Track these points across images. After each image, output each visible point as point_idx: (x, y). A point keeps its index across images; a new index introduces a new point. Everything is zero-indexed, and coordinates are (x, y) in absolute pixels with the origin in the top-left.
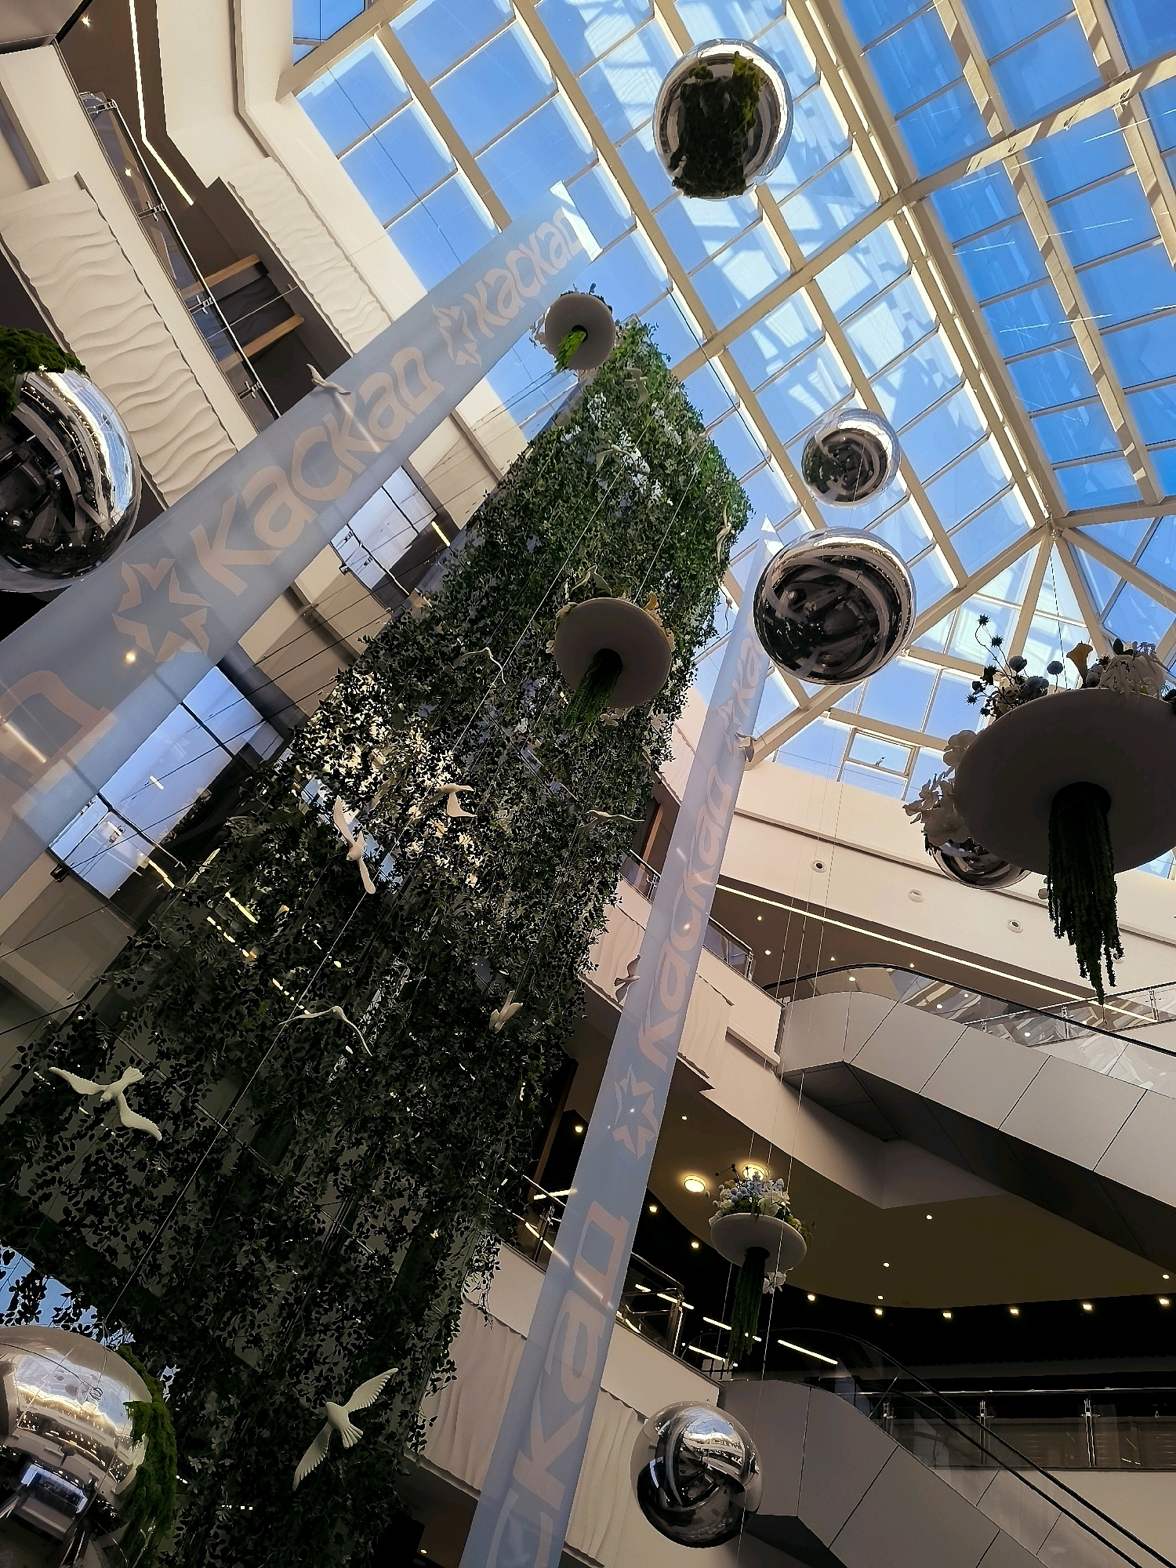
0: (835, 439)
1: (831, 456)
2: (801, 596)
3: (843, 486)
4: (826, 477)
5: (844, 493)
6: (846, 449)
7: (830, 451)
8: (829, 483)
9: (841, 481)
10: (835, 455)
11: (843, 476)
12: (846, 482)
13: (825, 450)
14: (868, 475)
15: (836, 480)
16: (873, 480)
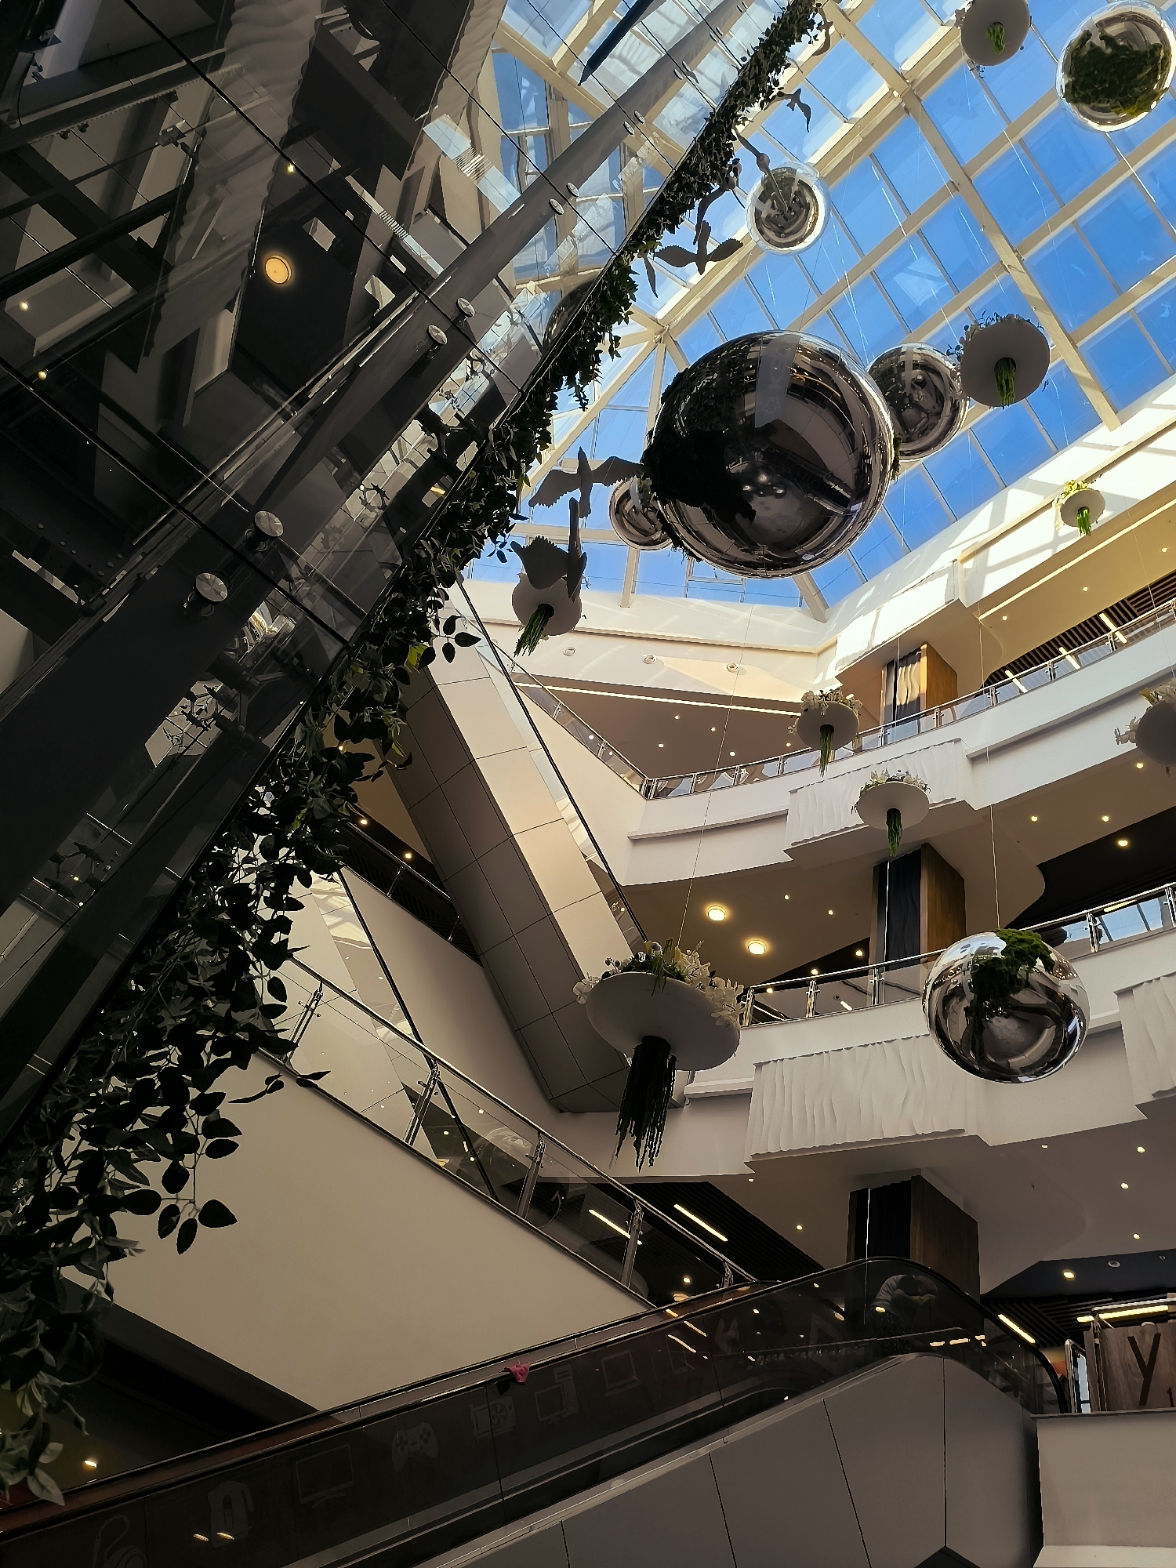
0: (806, 192)
1: (793, 196)
3: (768, 217)
4: (773, 197)
5: (764, 216)
6: (801, 206)
7: (795, 193)
8: (769, 202)
9: (773, 213)
10: (794, 199)
12: (775, 216)
13: (795, 188)
14: (781, 233)
15: (773, 206)
16: (778, 240)
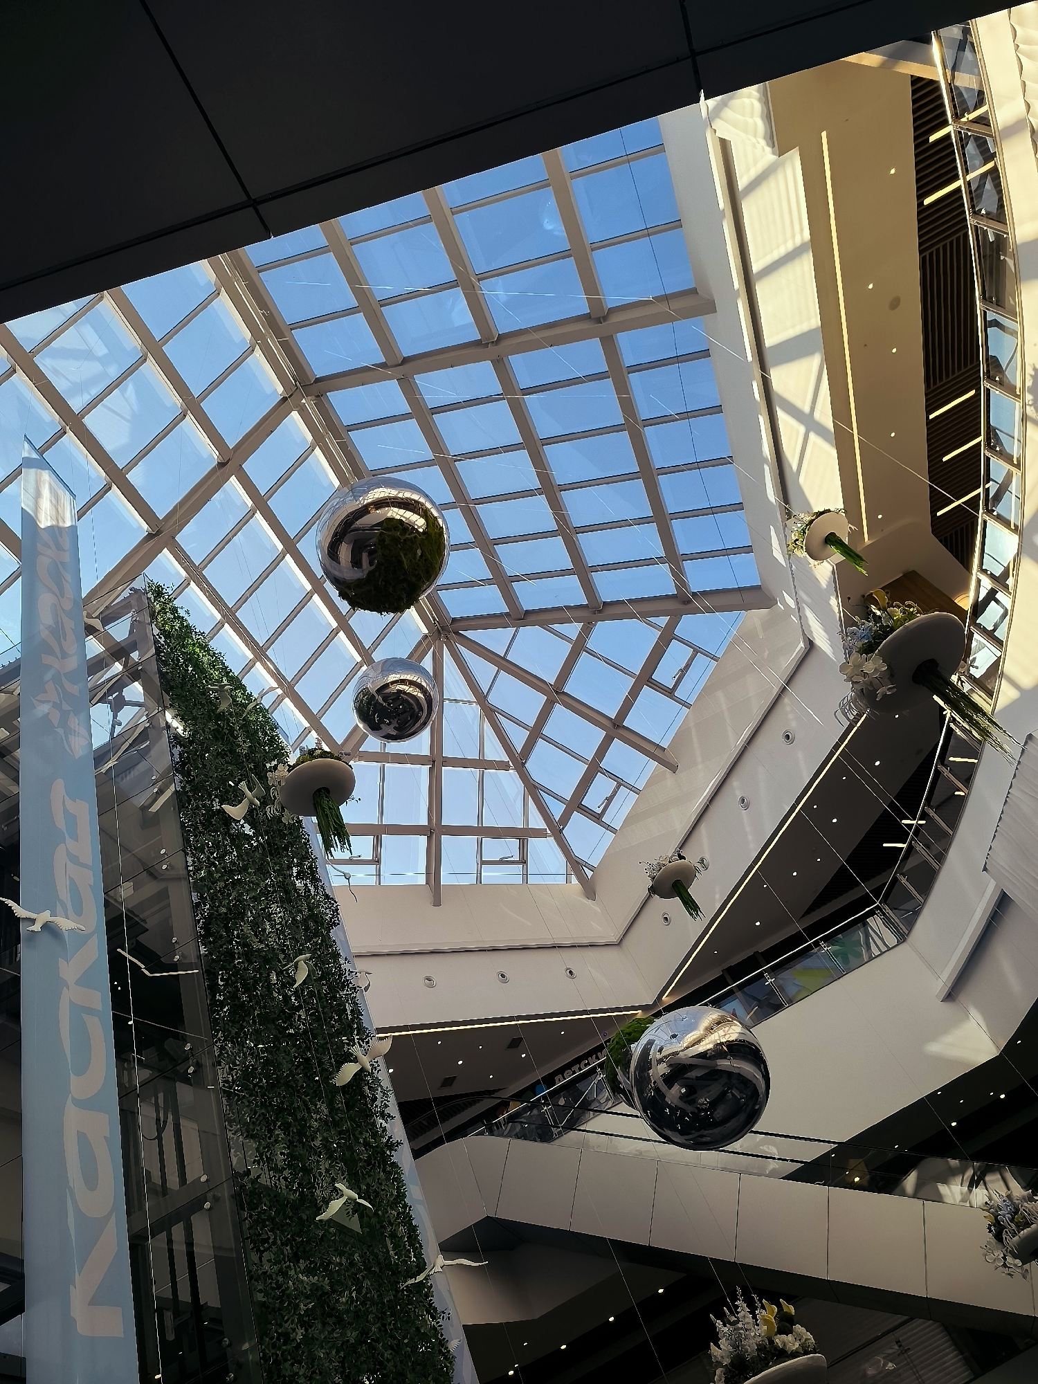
2: (692, 1091)
3: (395, 728)
4: (381, 721)
6: (397, 698)
8: (382, 726)
9: (395, 724)
10: (389, 704)
11: (396, 720)
13: (380, 699)
14: (418, 716)
15: (389, 724)
16: (422, 721)
